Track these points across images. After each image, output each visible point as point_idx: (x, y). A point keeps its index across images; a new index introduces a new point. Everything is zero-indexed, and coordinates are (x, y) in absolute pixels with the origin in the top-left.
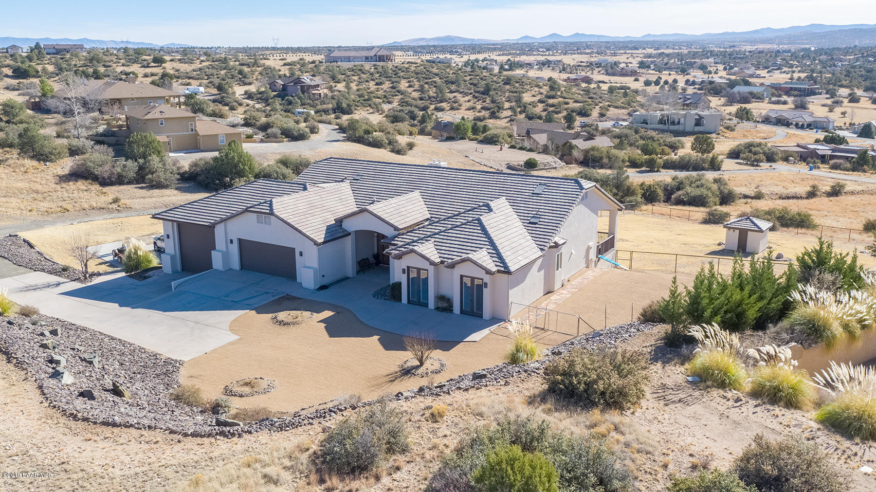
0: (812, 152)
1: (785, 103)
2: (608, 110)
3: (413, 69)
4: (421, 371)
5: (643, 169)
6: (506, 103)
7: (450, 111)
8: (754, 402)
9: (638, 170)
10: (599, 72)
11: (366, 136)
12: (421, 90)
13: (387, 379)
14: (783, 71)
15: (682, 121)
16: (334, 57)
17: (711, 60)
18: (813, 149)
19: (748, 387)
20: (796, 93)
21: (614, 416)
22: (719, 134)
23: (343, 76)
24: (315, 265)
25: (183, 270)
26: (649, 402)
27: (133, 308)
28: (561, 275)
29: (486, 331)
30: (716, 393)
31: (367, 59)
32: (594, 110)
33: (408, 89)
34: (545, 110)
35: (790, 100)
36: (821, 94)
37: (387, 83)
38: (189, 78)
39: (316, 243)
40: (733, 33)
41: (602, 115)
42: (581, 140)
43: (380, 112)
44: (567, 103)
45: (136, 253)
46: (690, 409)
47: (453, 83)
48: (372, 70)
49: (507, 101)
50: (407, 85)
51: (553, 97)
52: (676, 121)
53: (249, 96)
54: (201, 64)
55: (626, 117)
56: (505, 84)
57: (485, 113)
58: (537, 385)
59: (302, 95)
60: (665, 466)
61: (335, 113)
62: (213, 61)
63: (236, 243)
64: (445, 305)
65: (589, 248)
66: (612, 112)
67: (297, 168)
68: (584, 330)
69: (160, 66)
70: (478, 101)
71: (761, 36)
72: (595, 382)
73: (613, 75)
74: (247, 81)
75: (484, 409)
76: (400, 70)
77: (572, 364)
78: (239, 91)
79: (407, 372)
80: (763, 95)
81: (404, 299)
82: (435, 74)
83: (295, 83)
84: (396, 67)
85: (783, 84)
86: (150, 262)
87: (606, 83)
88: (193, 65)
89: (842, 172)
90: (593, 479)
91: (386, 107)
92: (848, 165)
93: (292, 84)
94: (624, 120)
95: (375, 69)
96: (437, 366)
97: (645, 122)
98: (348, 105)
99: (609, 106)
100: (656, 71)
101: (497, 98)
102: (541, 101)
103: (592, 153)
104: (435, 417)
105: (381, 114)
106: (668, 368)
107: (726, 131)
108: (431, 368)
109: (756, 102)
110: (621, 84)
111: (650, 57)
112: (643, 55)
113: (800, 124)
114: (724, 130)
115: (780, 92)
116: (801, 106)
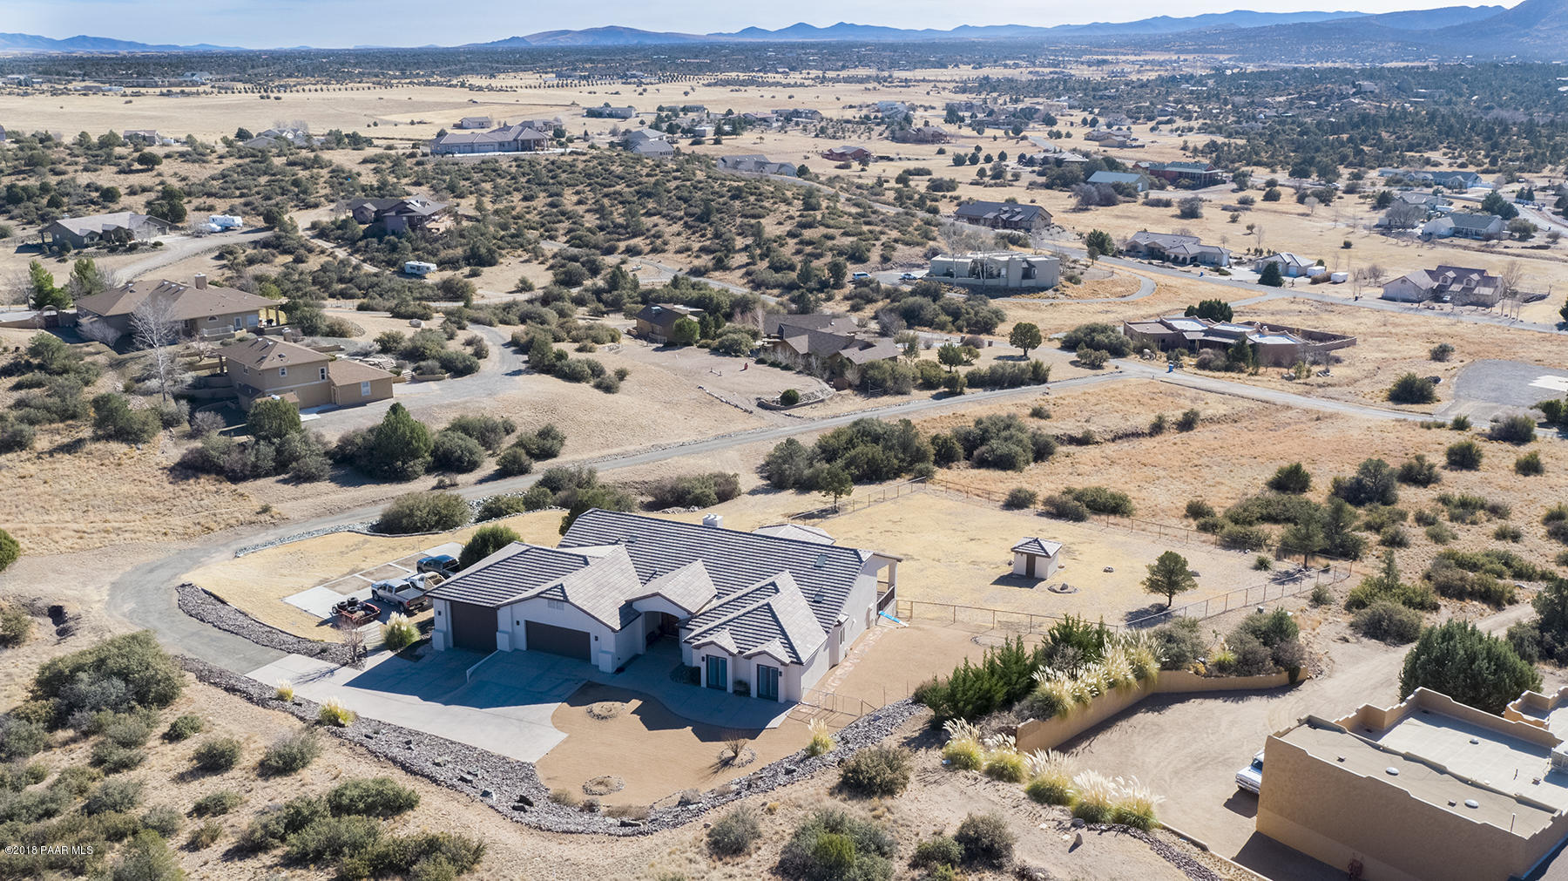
2: (894, 249)
3: (581, 166)
4: (737, 761)
5: (942, 389)
6: (738, 238)
7: (651, 256)
8: (986, 780)
9: (934, 392)
10: (881, 134)
11: (559, 363)
12: (600, 211)
13: (711, 771)
14: (1175, 126)
15: (1003, 272)
16: (446, 145)
17: (1064, 101)
18: (1180, 330)
19: (985, 765)
21: (888, 801)
22: (1057, 290)
23: (467, 183)
24: (613, 650)
25: (455, 645)
26: (913, 784)
27: (446, 704)
28: (844, 647)
29: (782, 717)
30: (962, 773)
31: (502, 146)
32: (873, 249)
33: (576, 207)
34: (798, 252)
36: (1224, 182)
37: (542, 195)
38: (209, 195)
39: (613, 630)
40: (1107, 26)
41: (885, 259)
42: (856, 349)
43: (541, 259)
44: (832, 238)
45: (399, 629)
46: (941, 788)
47: (649, 195)
48: (513, 170)
49: (739, 234)
50: (575, 198)
51: (809, 226)
52: (995, 272)
53: (321, 231)
54: (221, 163)
55: (921, 262)
56: (733, 198)
57: (705, 260)
58: (833, 777)
59: (411, 234)
60: (917, 834)
61: (469, 264)
62: (241, 157)
63: (522, 624)
64: (742, 689)
65: (869, 610)
66: (902, 252)
67: (483, 435)
68: (867, 710)
69: (151, 170)
70: (694, 233)
71: (1152, 31)
72: (875, 777)
73: (904, 140)
74: (312, 200)
75: (802, 802)
76: (559, 168)
77: (858, 764)
78: (302, 220)
79: (726, 763)
80: (1136, 189)
81: (704, 683)
82: (618, 177)
83: (399, 213)
84: (553, 163)
85: (1169, 165)
86: (411, 636)
87: (892, 160)
88: (207, 165)
89: (1211, 373)
90: (873, 847)
91: (549, 247)
92: (1221, 360)
93: (393, 213)
94: (920, 266)
95: (518, 166)
96: (749, 757)
97: (949, 273)
98: (489, 250)
99: (896, 241)
100: (973, 130)
101: (724, 230)
102: (791, 234)
103: (871, 372)
104: (771, 811)
105: (542, 263)
106: (931, 752)
107: (1068, 284)
108: (746, 758)
109: (1122, 203)
111: (964, 91)
112: (951, 86)
113: (1182, 257)
114: (1065, 283)
115: (1163, 180)
116: (1191, 212)
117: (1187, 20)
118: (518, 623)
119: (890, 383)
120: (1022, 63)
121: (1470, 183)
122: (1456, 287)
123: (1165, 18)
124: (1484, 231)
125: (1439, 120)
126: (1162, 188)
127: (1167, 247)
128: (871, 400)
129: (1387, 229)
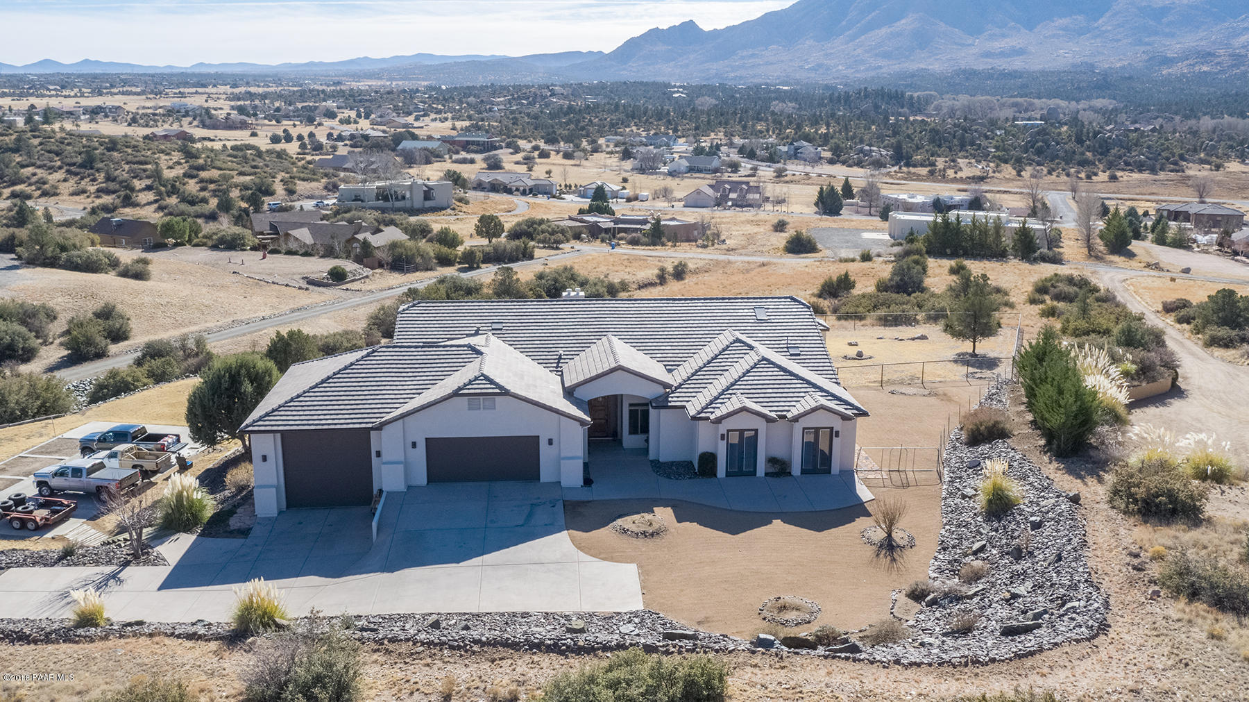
0: (592, 226)
1: (472, 161)
2: (294, 184)
4: (900, 541)
5: (460, 266)
6: (134, 180)
7: (44, 199)
9: (455, 268)
10: (190, 123)
11: (63, 255)
14: (433, 117)
15: (408, 195)
18: (594, 222)
20: (474, 147)
24: (579, 453)
25: (288, 507)
34: (203, 189)
35: (478, 157)
36: (501, 148)
40: (321, 64)
41: (291, 192)
49: (133, 177)
51: (201, 168)
56: (109, 150)
57: (109, 200)
63: (422, 445)
64: (779, 468)
66: (302, 186)
70: (82, 178)
73: (215, 127)
79: (891, 547)
80: (440, 153)
81: (721, 472)
85: (451, 136)
87: (213, 140)
92: (645, 240)
97: (357, 199)
99: (292, 178)
100: (270, 121)
101: (114, 175)
102: (188, 176)
109: (437, 161)
110: (243, 142)
111: (239, 99)
112: (225, 96)
113: (522, 189)
114: (458, 204)
115: (457, 147)
116: (495, 165)
117: (383, 60)
118: (414, 445)
119: (418, 260)
120: (271, 85)
121: (672, 143)
122: (733, 196)
123: (366, 58)
124: (709, 167)
125: (621, 108)
126: (457, 153)
127: (507, 182)
128: (408, 275)
129: (642, 171)
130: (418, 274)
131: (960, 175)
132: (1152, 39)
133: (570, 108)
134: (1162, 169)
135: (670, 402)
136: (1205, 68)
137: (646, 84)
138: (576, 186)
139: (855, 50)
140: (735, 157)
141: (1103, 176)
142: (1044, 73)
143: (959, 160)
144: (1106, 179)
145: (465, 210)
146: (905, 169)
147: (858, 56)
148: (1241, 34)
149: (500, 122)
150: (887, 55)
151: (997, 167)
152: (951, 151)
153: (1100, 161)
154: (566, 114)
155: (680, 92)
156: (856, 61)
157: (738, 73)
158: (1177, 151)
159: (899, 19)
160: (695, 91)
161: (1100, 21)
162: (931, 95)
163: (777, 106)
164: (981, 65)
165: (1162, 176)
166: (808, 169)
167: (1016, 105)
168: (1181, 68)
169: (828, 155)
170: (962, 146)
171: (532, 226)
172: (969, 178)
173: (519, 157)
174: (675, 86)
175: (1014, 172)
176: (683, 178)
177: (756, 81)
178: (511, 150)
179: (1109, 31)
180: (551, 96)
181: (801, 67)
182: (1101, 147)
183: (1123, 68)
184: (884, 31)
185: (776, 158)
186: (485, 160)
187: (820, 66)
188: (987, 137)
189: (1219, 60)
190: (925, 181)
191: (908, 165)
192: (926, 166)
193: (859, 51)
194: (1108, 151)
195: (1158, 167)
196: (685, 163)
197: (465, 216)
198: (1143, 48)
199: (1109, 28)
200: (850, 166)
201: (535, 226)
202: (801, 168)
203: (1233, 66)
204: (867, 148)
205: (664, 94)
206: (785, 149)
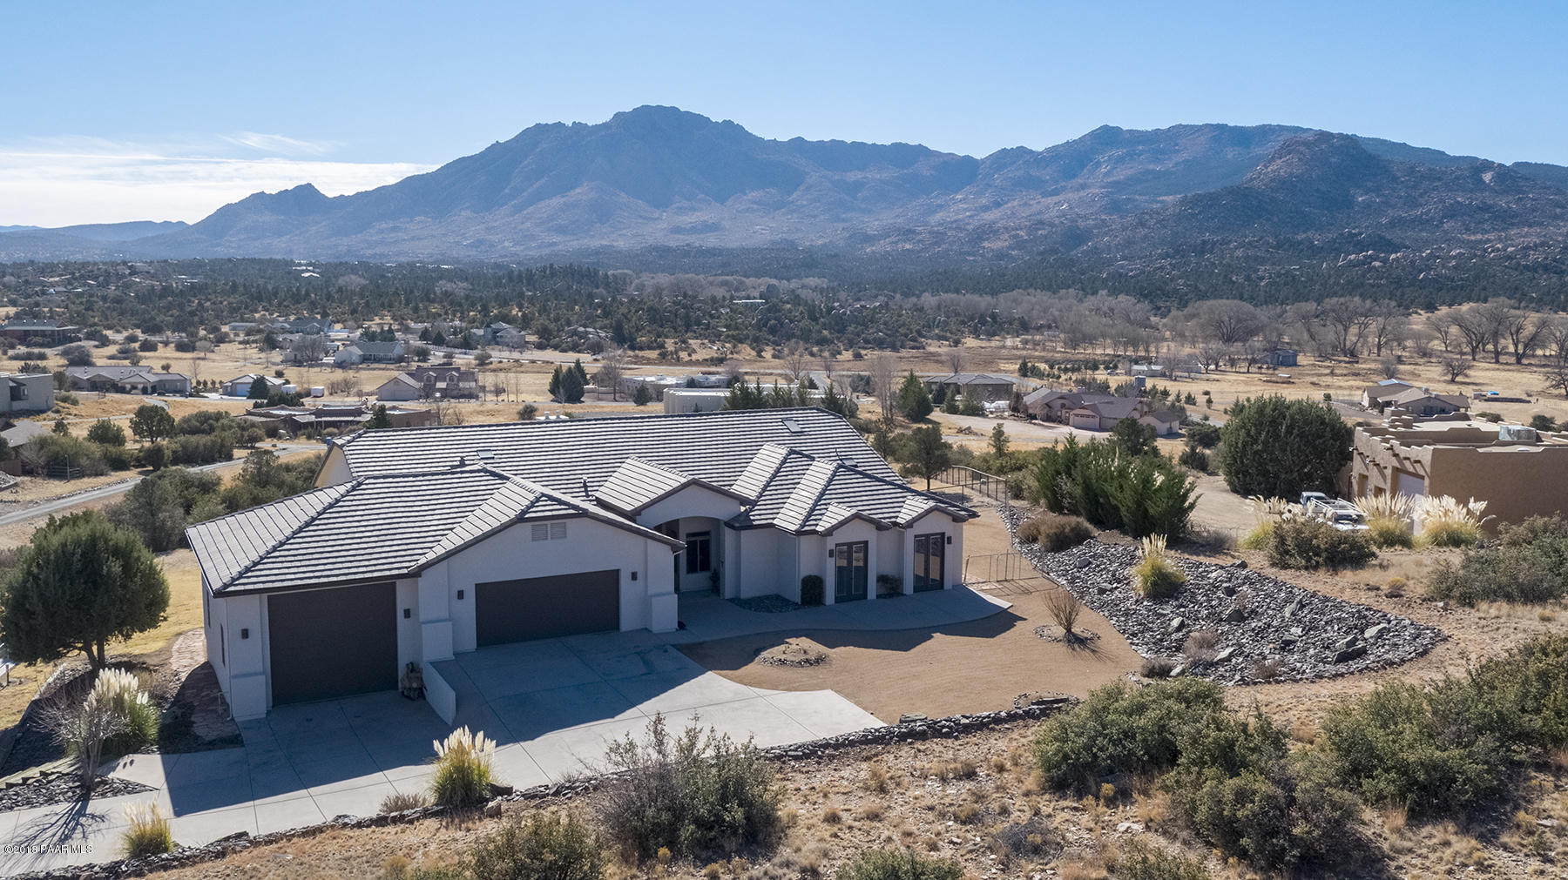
0: (286, 419)
1: (42, 357)
20: (39, 339)
24: (671, 587)
25: (274, 704)
29: (987, 597)
35: (50, 351)
36: (80, 340)
63: (471, 594)
79: (1079, 640)
81: (830, 598)
113: (140, 386)
114: (62, 404)
115: (10, 340)
116: (83, 360)
118: (461, 595)
119: (84, 461)
121: (325, 329)
122: (441, 385)
124: (390, 355)
126: (13, 347)
127: (116, 379)
128: (73, 482)
129: (297, 362)
130: (86, 480)
131: (694, 357)
132: (849, 215)
133: (167, 291)
134: (903, 347)
135: (754, 520)
136: (908, 246)
137: (260, 261)
138: (213, 383)
139: (523, 223)
140: (416, 343)
141: (847, 355)
142: (745, 251)
143: (690, 341)
144: (851, 358)
145: (77, 412)
146: (631, 353)
147: (528, 230)
148: (935, 212)
149: (66, 307)
150: (562, 230)
151: (734, 347)
152: (676, 332)
153: (838, 339)
154: (162, 296)
155: (310, 271)
156: (526, 236)
157: (378, 250)
158: (915, 327)
159: (573, 188)
160: (332, 270)
161: (794, 196)
162: (625, 274)
163: (444, 285)
164: (674, 241)
165: (904, 353)
166: (516, 355)
167: (725, 283)
168: (884, 246)
169: (533, 338)
170: (688, 327)
171: (206, 421)
172: (706, 360)
173: (112, 350)
174: (300, 265)
175: (754, 353)
176: (358, 370)
177: (403, 259)
178: (96, 343)
179: (804, 206)
180: (130, 274)
181: (458, 243)
182: (837, 324)
183: (824, 245)
184: (556, 201)
185: (473, 344)
186: (64, 354)
187: (480, 242)
188: (712, 316)
189: (920, 237)
190: (655, 364)
191: (632, 348)
192: (654, 349)
193: (528, 224)
194: (845, 328)
195: (899, 344)
196: (357, 351)
197: (78, 420)
198: (840, 226)
199: (805, 203)
200: (565, 351)
201: (211, 421)
202: (506, 354)
203: (936, 243)
204: (581, 329)
205: (289, 273)
206: (480, 332)
